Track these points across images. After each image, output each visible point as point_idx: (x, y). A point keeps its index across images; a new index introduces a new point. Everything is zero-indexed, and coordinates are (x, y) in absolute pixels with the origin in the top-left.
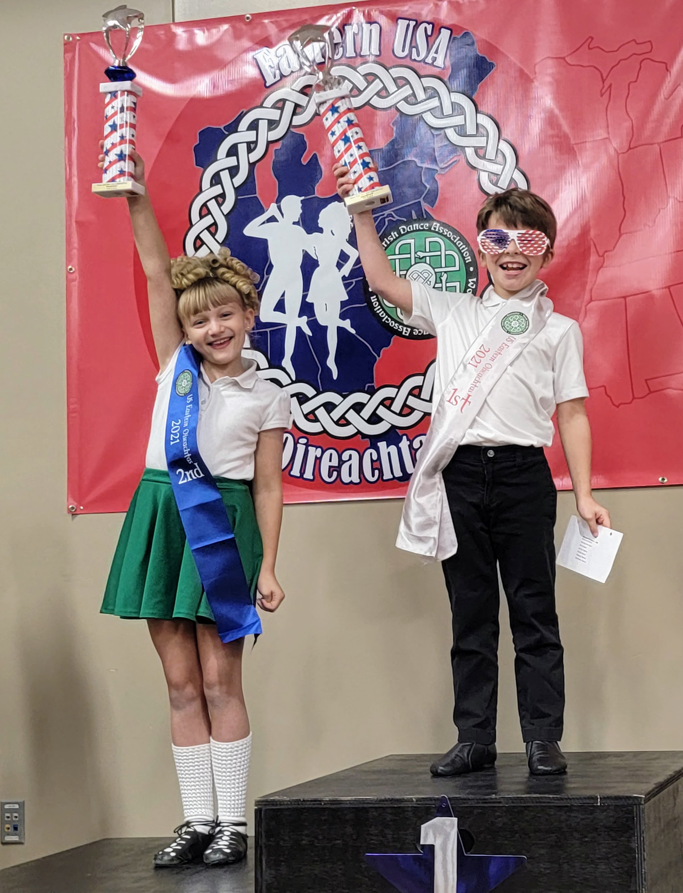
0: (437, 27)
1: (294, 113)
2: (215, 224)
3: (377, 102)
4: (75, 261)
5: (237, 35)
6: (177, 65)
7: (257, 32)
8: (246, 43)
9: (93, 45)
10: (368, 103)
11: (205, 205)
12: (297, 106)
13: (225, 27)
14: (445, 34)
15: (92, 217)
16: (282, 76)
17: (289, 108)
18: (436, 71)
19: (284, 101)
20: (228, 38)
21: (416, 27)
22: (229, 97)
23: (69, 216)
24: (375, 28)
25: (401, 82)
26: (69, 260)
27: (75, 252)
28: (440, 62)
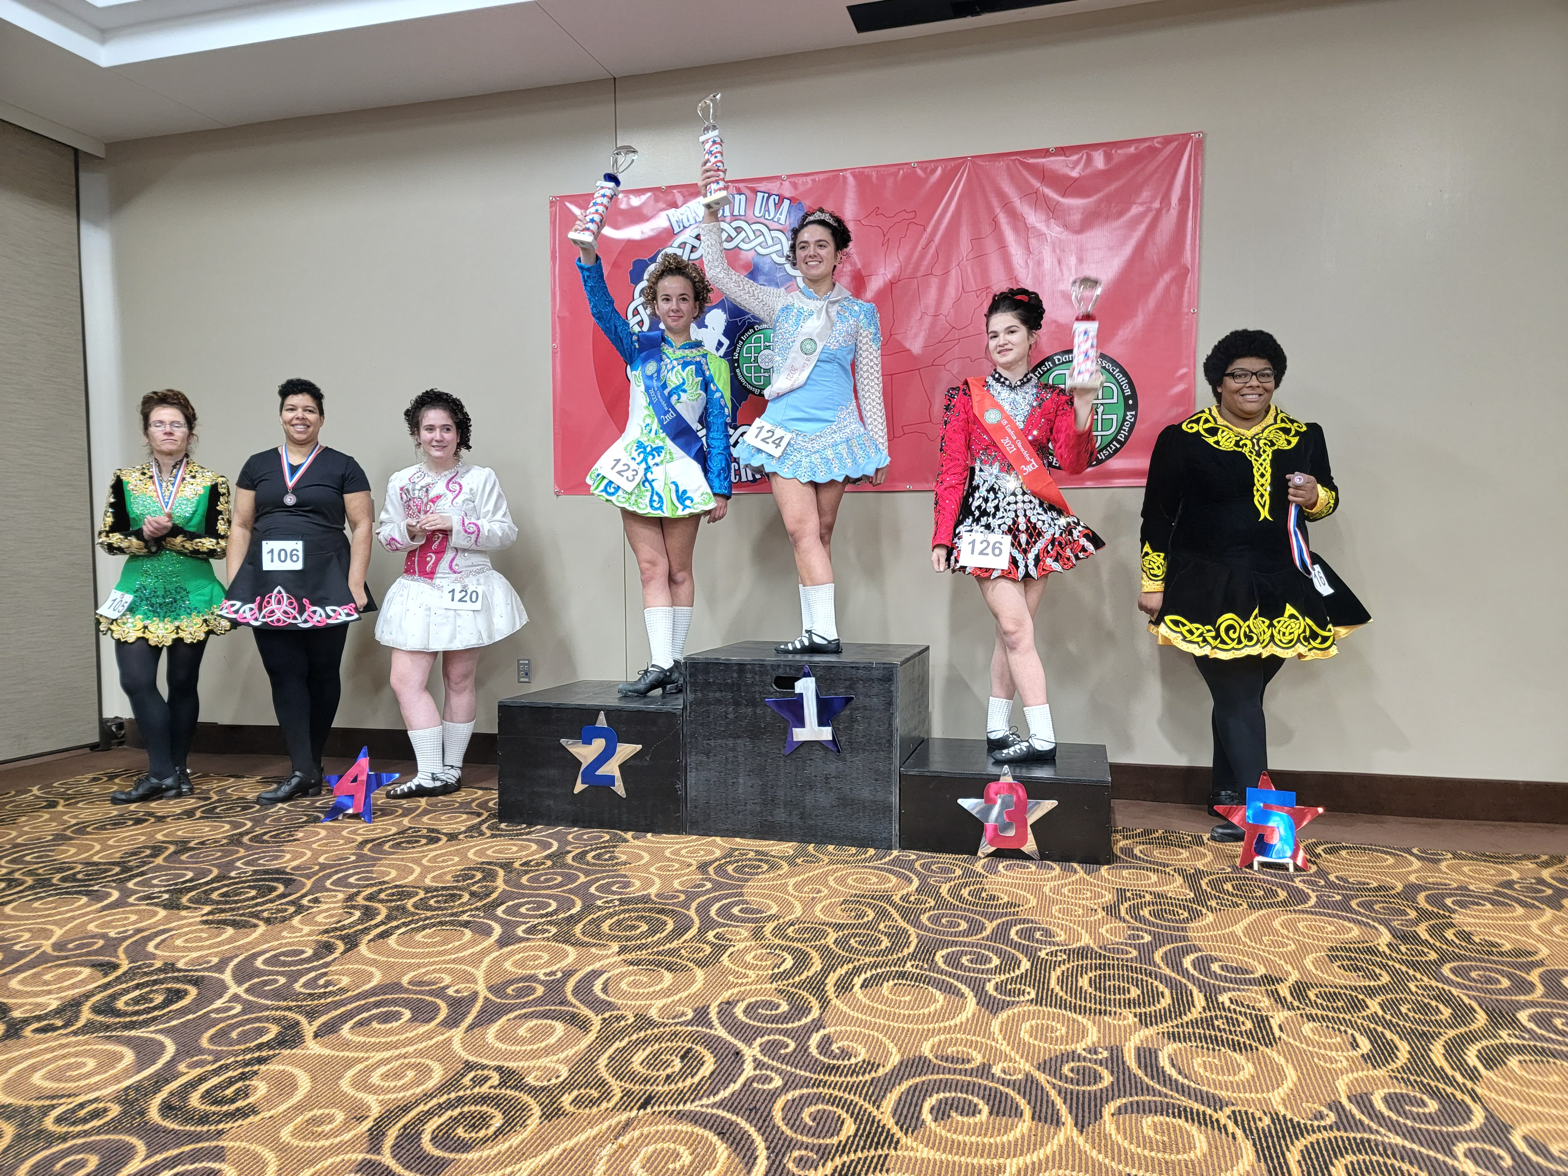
0: (782, 199)
1: (692, 252)
2: (642, 321)
3: (743, 246)
4: (558, 341)
5: (657, 200)
6: (620, 218)
7: (669, 198)
8: (663, 205)
9: (568, 204)
10: (737, 246)
11: (636, 308)
12: (693, 247)
13: (649, 194)
14: (786, 203)
15: (567, 314)
16: (685, 227)
17: (688, 248)
18: (780, 227)
19: (685, 243)
20: (652, 202)
21: (768, 198)
22: (651, 239)
23: (553, 313)
24: (743, 197)
25: (758, 234)
26: (554, 341)
27: (558, 335)
28: (782, 221)
